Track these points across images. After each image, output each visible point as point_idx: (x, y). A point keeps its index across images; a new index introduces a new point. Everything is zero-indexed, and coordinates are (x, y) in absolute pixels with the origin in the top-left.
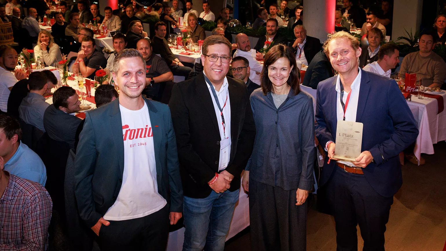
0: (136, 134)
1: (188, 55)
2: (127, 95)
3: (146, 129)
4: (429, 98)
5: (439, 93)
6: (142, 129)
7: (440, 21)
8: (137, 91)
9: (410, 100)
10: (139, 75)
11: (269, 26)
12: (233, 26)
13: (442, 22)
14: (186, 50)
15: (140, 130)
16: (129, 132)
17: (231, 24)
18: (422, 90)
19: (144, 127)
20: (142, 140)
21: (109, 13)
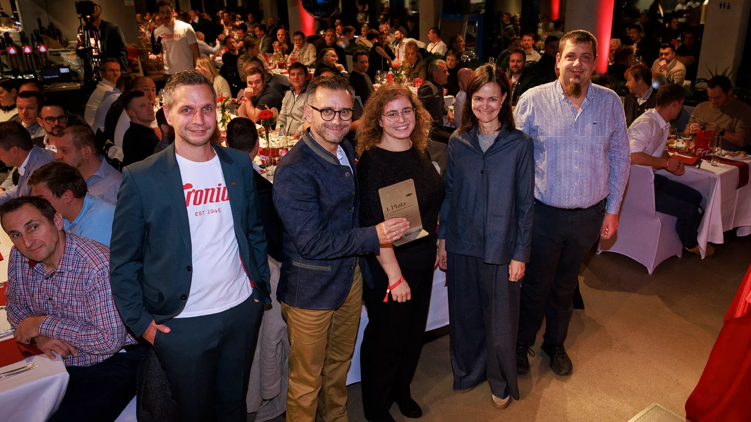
0: (204, 196)
3: (219, 189)
4: (727, 165)
5: (743, 159)
6: (213, 190)
8: (203, 136)
9: (699, 168)
10: (206, 113)
11: (513, 61)
12: (467, 60)
15: (210, 192)
16: (193, 195)
17: (464, 57)
18: (719, 154)
19: (215, 187)
20: (214, 206)
21: (299, 40)
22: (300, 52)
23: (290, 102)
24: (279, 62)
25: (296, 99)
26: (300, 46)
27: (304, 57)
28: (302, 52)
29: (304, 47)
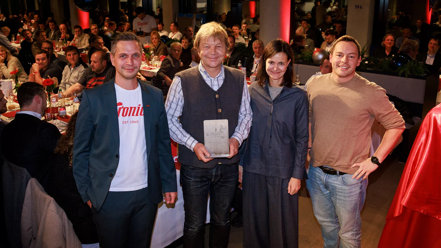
0: (130, 111)
1: (150, 69)
2: (123, 76)
3: (139, 108)
6: (135, 108)
7: (389, 40)
8: (132, 72)
10: (135, 59)
13: (390, 41)
14: (149, 65)
15: (133, 109)
16: (122, 110)
19: (137, 106)
21: (78, 31)
22: (79, 40)
23: (67, 74)
24: (63, 46)
25: (72, 71)
26: (79, 36)
27: (82, 43)
28: (80, 40)
29: (82, 36)
